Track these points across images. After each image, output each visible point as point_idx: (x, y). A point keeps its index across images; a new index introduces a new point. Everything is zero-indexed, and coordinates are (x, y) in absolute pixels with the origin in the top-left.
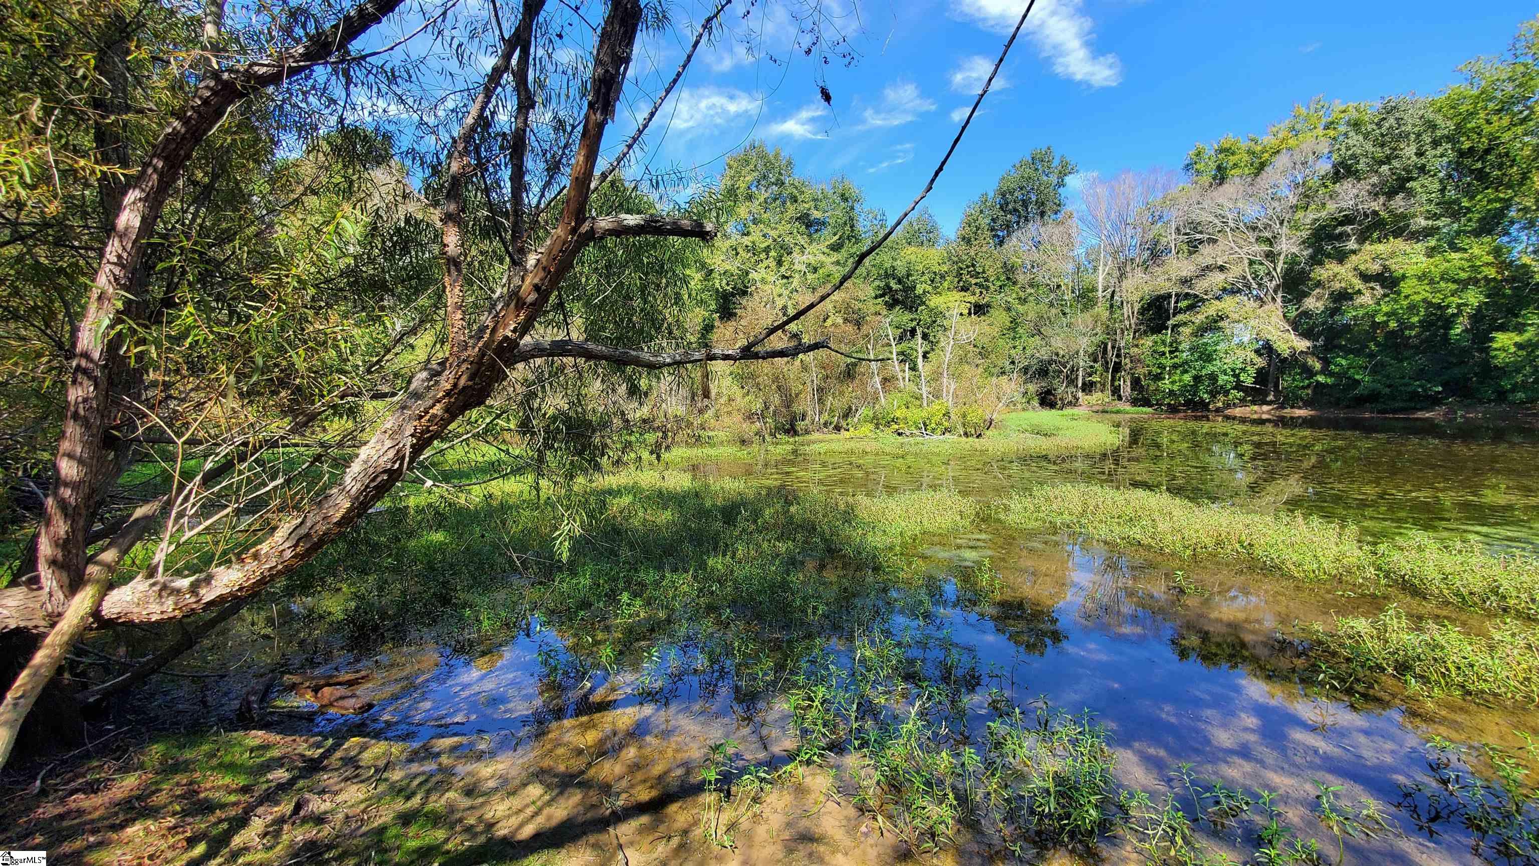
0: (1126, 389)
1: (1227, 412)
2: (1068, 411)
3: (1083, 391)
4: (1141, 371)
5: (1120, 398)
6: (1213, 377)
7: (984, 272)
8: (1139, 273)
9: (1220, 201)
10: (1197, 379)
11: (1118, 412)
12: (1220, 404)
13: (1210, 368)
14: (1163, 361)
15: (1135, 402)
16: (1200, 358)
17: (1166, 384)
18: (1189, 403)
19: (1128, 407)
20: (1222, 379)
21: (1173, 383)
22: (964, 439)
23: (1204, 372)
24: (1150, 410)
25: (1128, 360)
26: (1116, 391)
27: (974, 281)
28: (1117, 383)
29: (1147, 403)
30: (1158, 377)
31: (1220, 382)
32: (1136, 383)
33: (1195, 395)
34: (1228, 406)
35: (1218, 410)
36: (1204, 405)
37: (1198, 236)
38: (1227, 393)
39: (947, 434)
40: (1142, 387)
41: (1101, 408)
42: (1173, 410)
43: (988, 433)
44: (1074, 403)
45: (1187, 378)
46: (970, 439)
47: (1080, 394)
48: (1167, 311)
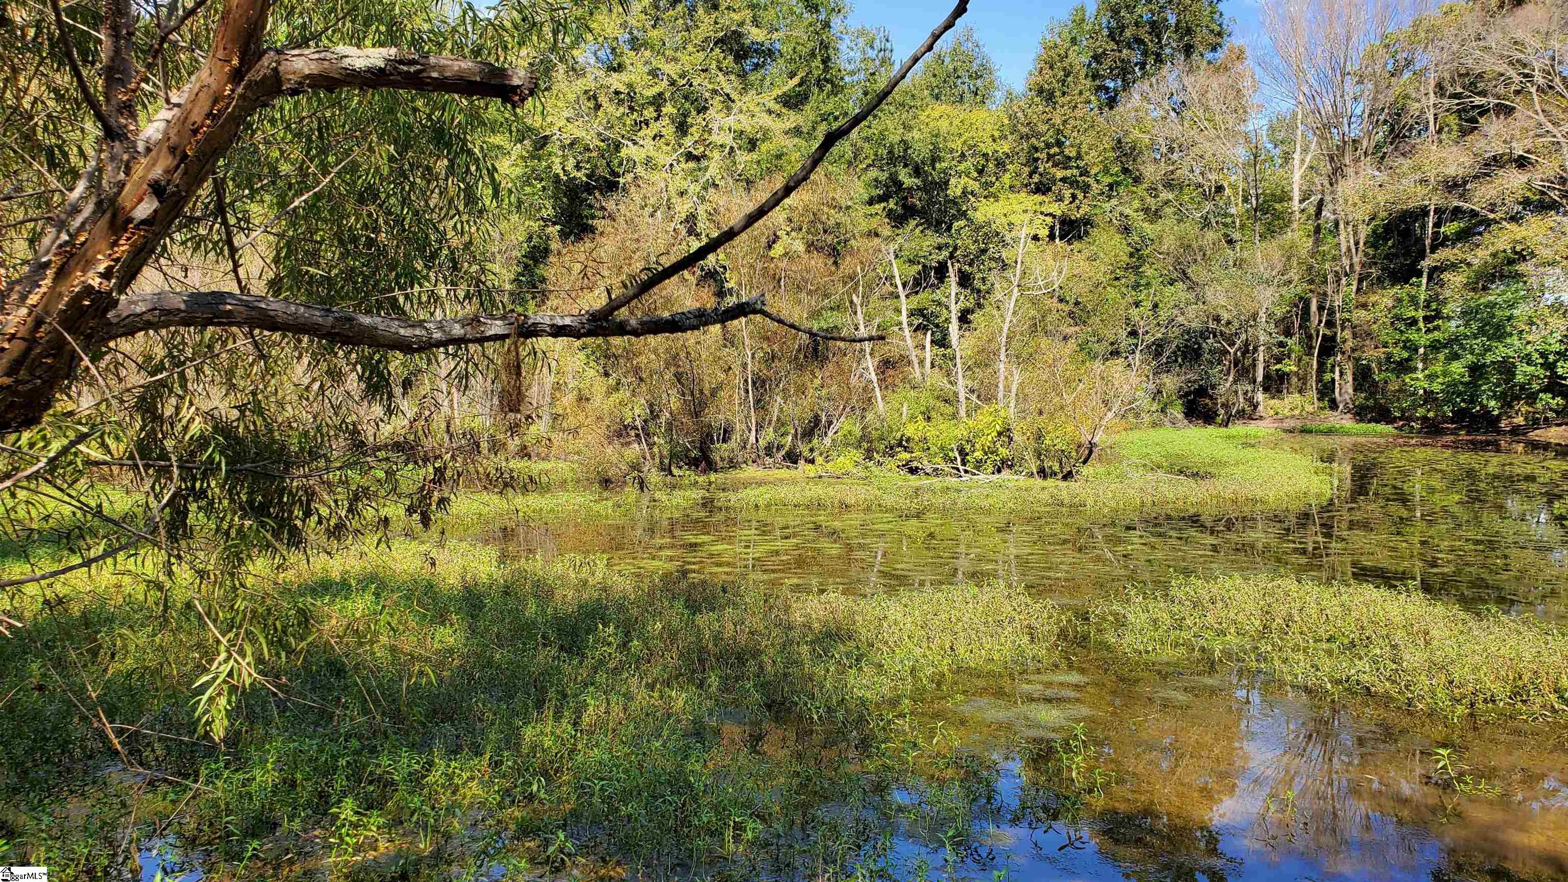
0: (1345, 390)
1: (1534, 435)
2: (1238, 429)
3: (1266, 389)
4: (1371, 354)
5: (1334, 405)
6: (1506, 368)
7: (1079, 157)
8: (1368, 168)
9: (1519, 35)
10: (1476, 370)
11: (1330, 432)
12: (1520, 420)
13: (1500, 351)
14: (1413, 336)
15: (1360, 413)
16: (1482, 331)
17: (1418, 380)
18: (1460, 416)
19: (1348, 423)
20: (1523, 372)
21: (1431, 377)
22: (1039, 482)
23: (1489, 358)
24: (1388, 429)
25: (1347, 334)
26: (1326, 392)
27: (1059, 174)
28: (1327, 377)
29: (1382, 415)
30: (1404, 367)
31: (1520, 378)
32: (1363, 376)
33: (1472, 401)
34: (1535, 423)
35: (1515, 431)
36: (1490, 422)
37: (1478, 100)
38: (1532, 398)
39: (1006, 474)
40: (1375, 384)
41: (1298, 424)
42: (1432, 429)
43: (1086, 470)
44: (1249, 414)
45: (1458, 368)
46: (1050, 482)
47: (1260, 396)
48: (1420, 240)
